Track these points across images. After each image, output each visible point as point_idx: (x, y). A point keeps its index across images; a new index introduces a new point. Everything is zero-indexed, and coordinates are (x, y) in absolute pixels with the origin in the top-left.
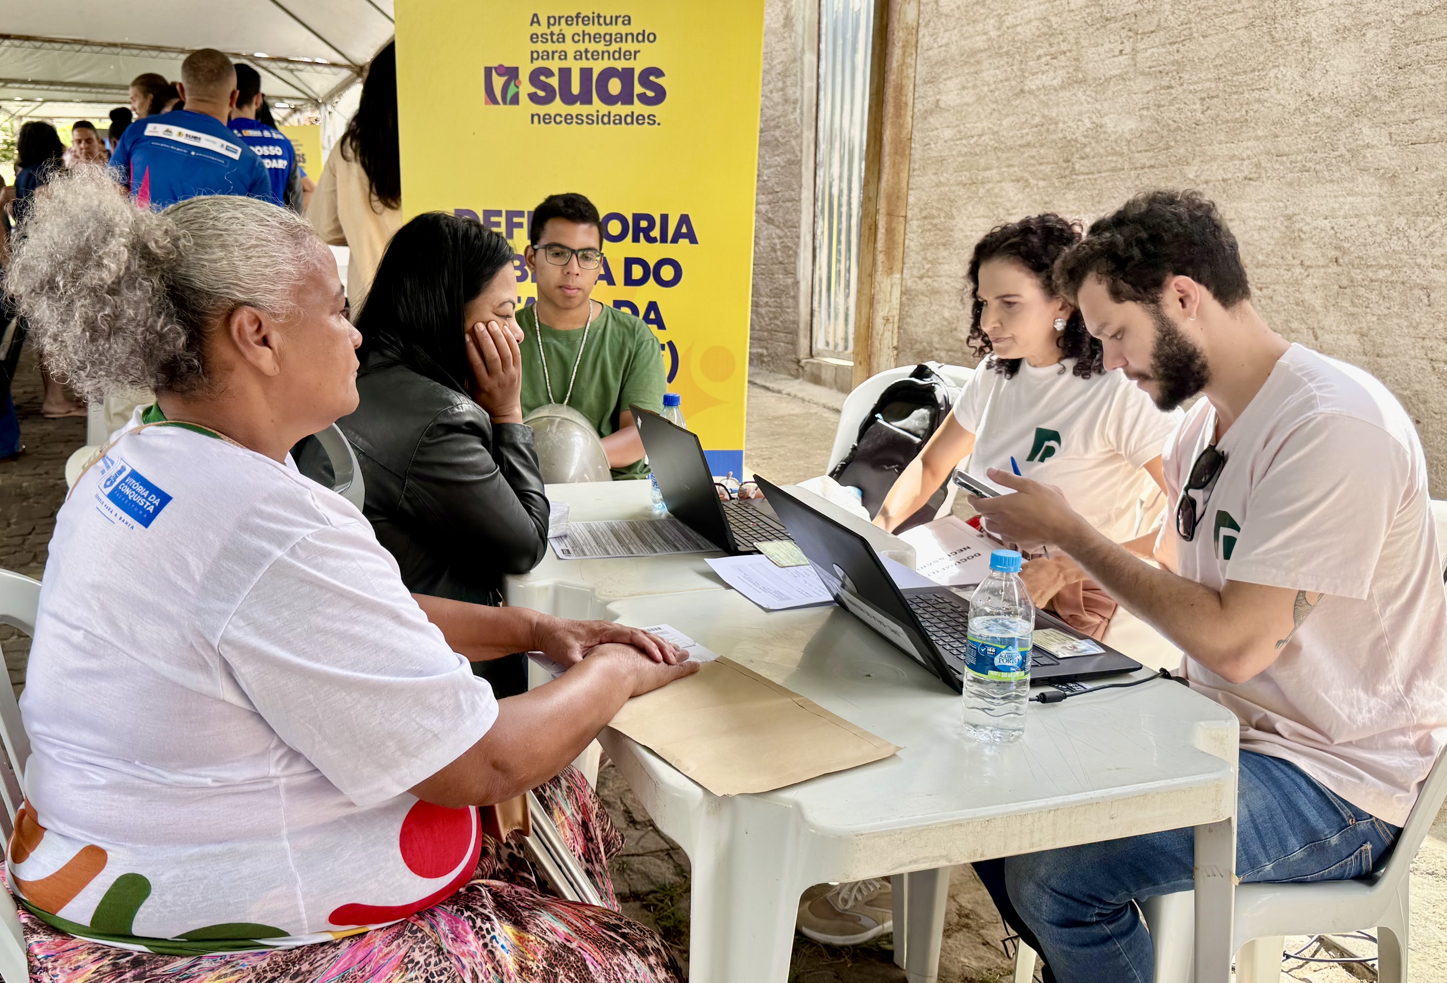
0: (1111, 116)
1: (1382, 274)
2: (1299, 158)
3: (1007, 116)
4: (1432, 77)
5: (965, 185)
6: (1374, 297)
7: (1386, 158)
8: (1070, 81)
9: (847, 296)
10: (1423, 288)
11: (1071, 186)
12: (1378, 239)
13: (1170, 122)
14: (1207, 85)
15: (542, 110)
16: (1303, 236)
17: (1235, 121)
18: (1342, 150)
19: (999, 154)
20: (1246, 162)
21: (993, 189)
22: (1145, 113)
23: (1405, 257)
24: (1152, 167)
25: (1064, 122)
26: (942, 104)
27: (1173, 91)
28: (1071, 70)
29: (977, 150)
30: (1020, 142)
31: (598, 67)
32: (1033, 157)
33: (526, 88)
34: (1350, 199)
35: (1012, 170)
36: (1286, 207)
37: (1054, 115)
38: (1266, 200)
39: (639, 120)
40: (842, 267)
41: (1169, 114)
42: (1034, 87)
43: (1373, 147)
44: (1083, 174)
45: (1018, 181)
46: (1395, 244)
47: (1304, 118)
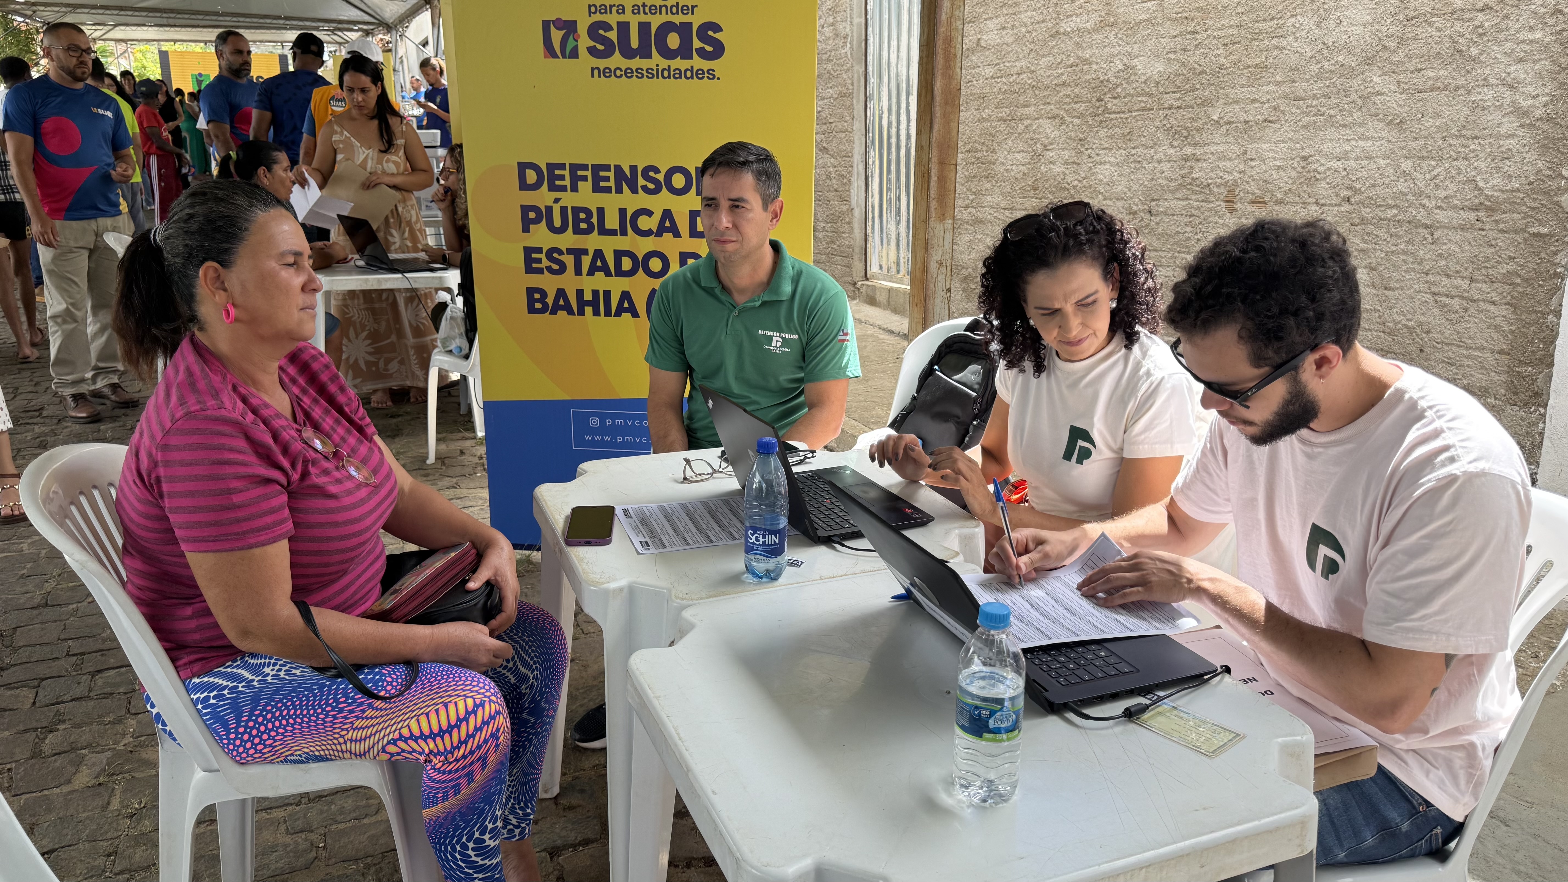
0: (1141, 58)
1: (1390, 213)
2: (1314, 103)
3: (1043, 56)
4: (1439, 30)
5: (1005, 121)
6: (1381, 233)
7: (1394, 105)
8: (1102, 24)
9: (898, 223)
10: (1426, 226)
11: (1104, 124)
12: (1387, 181)
13: (1196, 66)
14: (1230, 31)
15: (602, 63)
16: (1318, 176)
17: (1257, 66)
18: (1354, 96)
19: (1037, 92)
20: (1266, 106)
21: (1031, 125)
22: (1172, 56)
23: (1410, 197)
24: (1179, 107)
25: (1097, 63)
26: (983, 43)
27: (1198, 37)
28: (1103, 14)
29: (1016, 88)
30: (1055, 82)
31: (656, 21)
32: (1068, 96)
33: (584, 42)
34: (1361, 143)
35: (1049, 108)
36: (1303, 149)
37: (1088, 56)
38: (1283, 142)
39: (699, 74)
40: (893, 196)
41: (1194, 58)
42: (1069, 29)
43: (1382, 94)
44: (1115, 113)
45: (1054, 118)
46: (1402, 186)
47: (1319, 66)
